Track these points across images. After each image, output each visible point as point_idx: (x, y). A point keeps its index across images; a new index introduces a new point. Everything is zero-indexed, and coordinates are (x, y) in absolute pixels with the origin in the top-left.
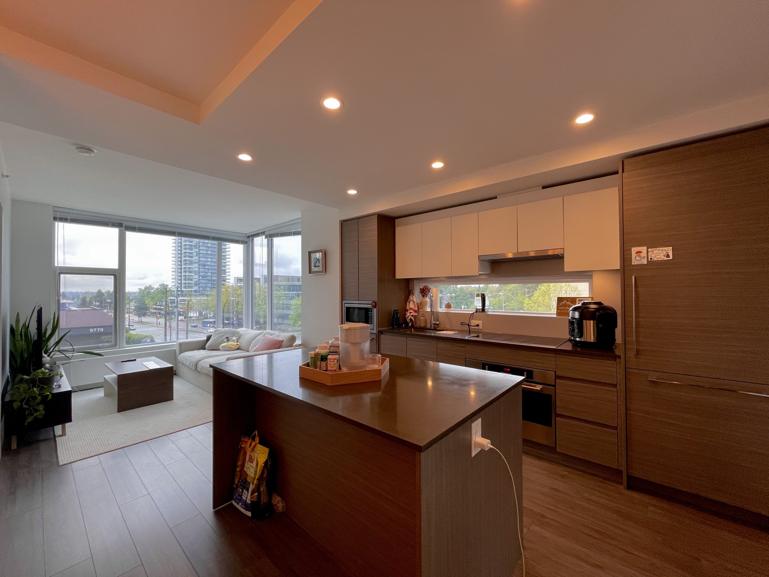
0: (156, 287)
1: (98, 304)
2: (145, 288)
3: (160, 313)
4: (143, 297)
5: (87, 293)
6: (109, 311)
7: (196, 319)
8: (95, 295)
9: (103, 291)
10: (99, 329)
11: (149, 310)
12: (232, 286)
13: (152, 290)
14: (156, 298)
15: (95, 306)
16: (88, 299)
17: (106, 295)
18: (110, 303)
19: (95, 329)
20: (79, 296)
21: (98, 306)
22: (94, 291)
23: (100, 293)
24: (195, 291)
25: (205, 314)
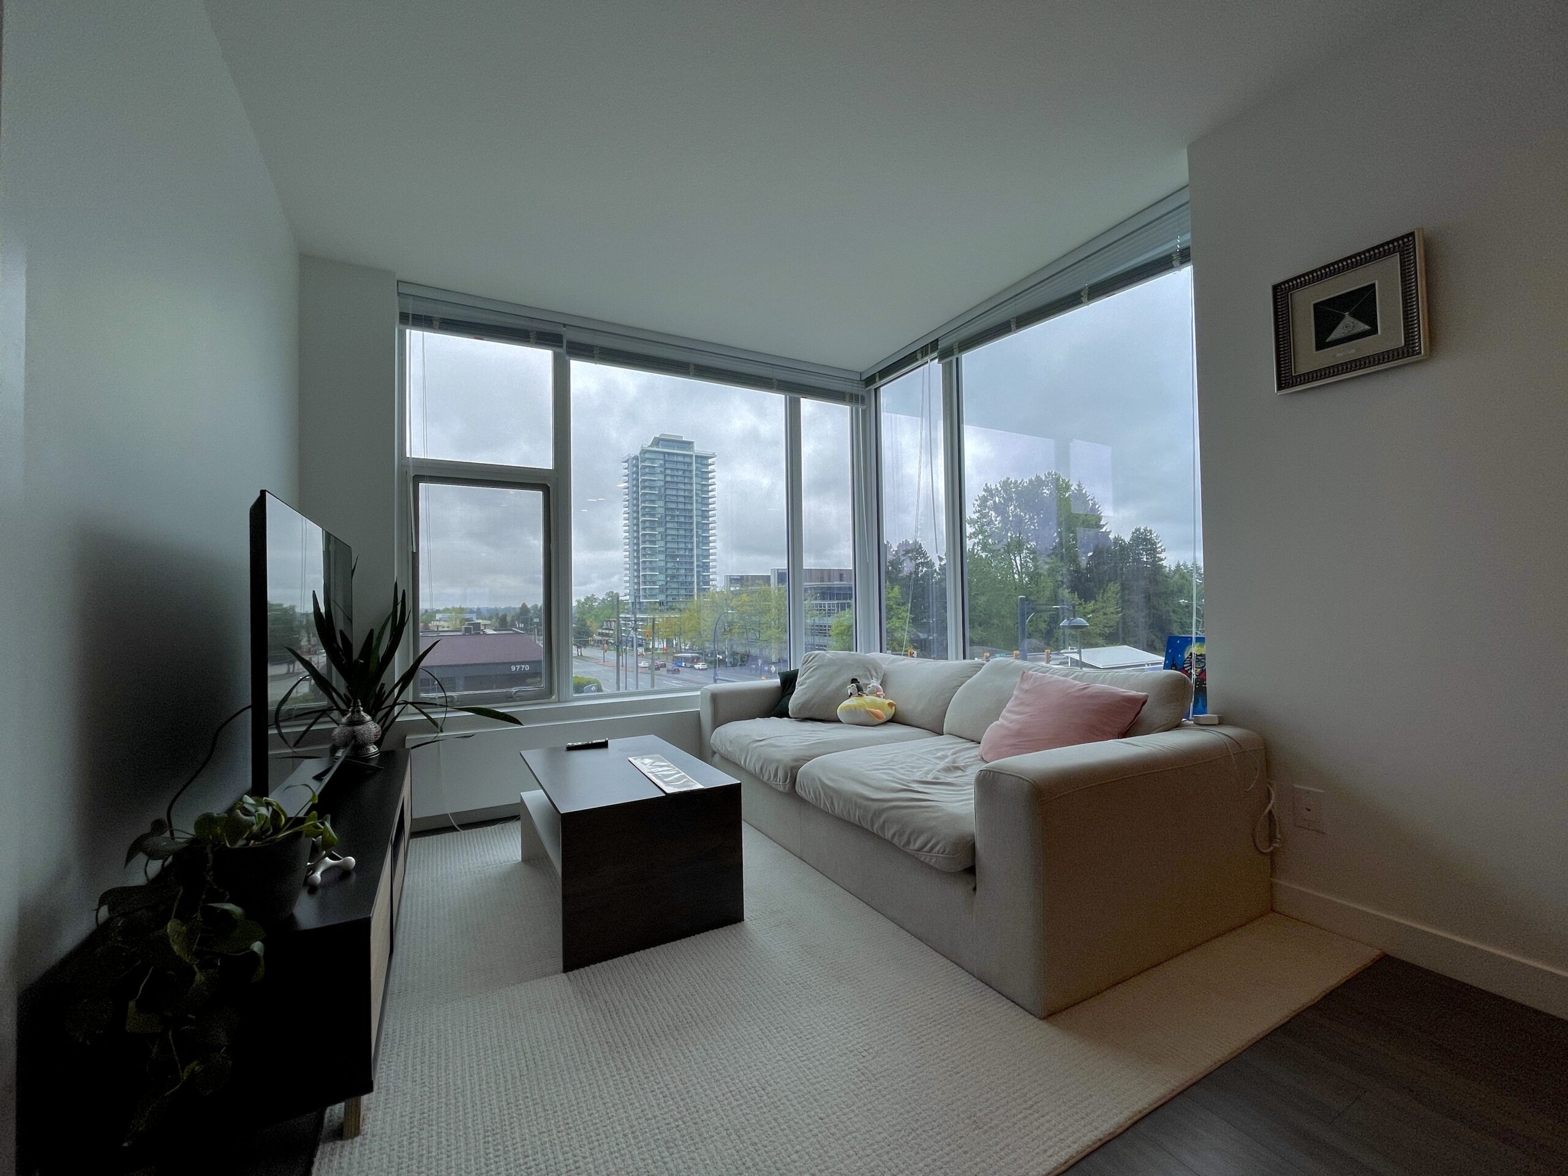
0: (601, 598)
1: (522, 625)
2: (585, 599)
3: (607, 643)
4: (584, 614)
5: (508, 609)
6: (537, 637)
7: (663, 653)
8: (518, 611)
9: (529, 606)
10: (523, 666)
11: (592, 636)
12: (722, 591)
13: (595, 602)
14: (601, 617)
15: (519, 628)
16: (509, 619)
17: (532, 611)
18: (538, 624)
19: (518, 666)
20: (497, 614)
21: (521, 629)
22: (518, 606)
23: (524, 609)
24: (661, 603)
25: (676, 644)
